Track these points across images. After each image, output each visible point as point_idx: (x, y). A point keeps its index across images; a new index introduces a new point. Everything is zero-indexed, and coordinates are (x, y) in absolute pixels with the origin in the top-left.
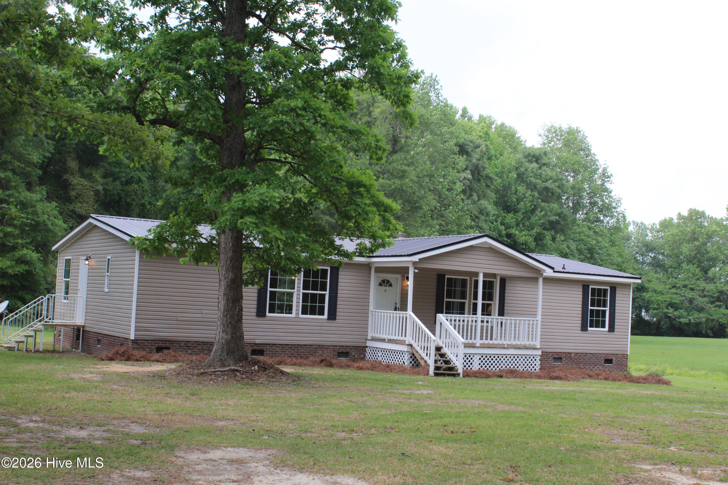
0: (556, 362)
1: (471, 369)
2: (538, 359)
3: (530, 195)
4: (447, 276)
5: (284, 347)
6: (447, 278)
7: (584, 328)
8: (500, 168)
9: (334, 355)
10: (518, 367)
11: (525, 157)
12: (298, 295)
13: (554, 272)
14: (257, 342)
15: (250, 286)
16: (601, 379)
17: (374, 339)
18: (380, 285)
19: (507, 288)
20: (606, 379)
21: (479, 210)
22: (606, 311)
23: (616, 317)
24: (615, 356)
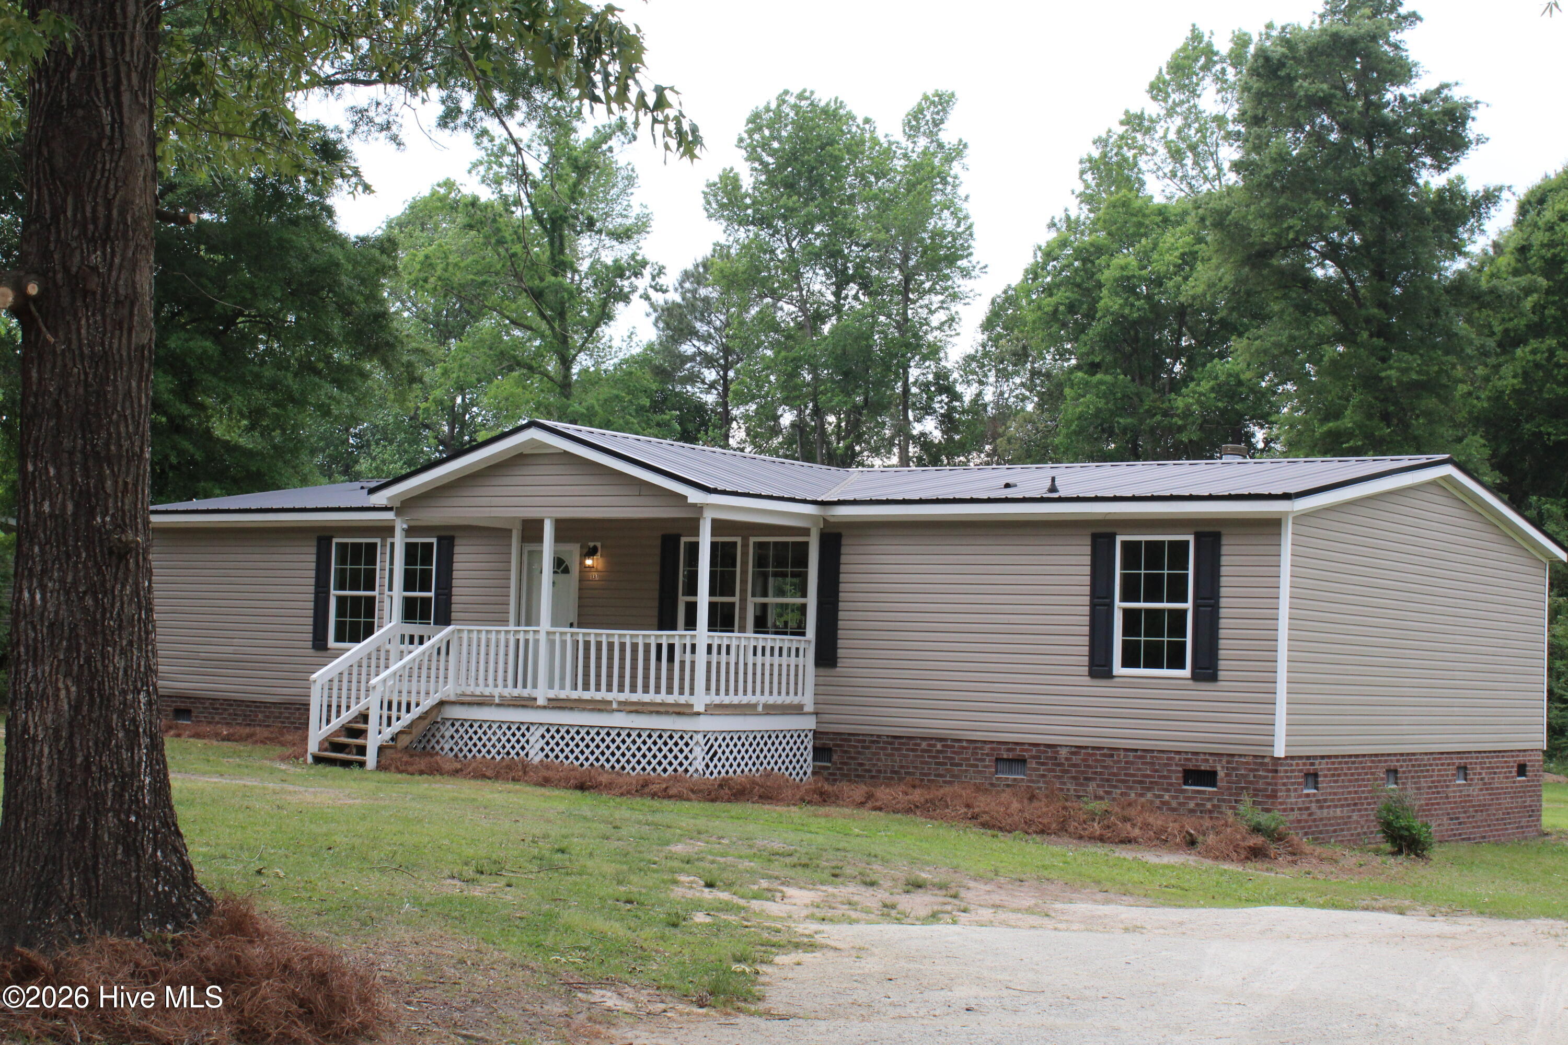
0: (1009, 772)
4: (683, 540)
6: (686, 544)
7: (1100, 667)
12: (381, 601)
19: (843, 559)
22: (1184, 612)
23: (1222, 633)
24: (1225, 759)
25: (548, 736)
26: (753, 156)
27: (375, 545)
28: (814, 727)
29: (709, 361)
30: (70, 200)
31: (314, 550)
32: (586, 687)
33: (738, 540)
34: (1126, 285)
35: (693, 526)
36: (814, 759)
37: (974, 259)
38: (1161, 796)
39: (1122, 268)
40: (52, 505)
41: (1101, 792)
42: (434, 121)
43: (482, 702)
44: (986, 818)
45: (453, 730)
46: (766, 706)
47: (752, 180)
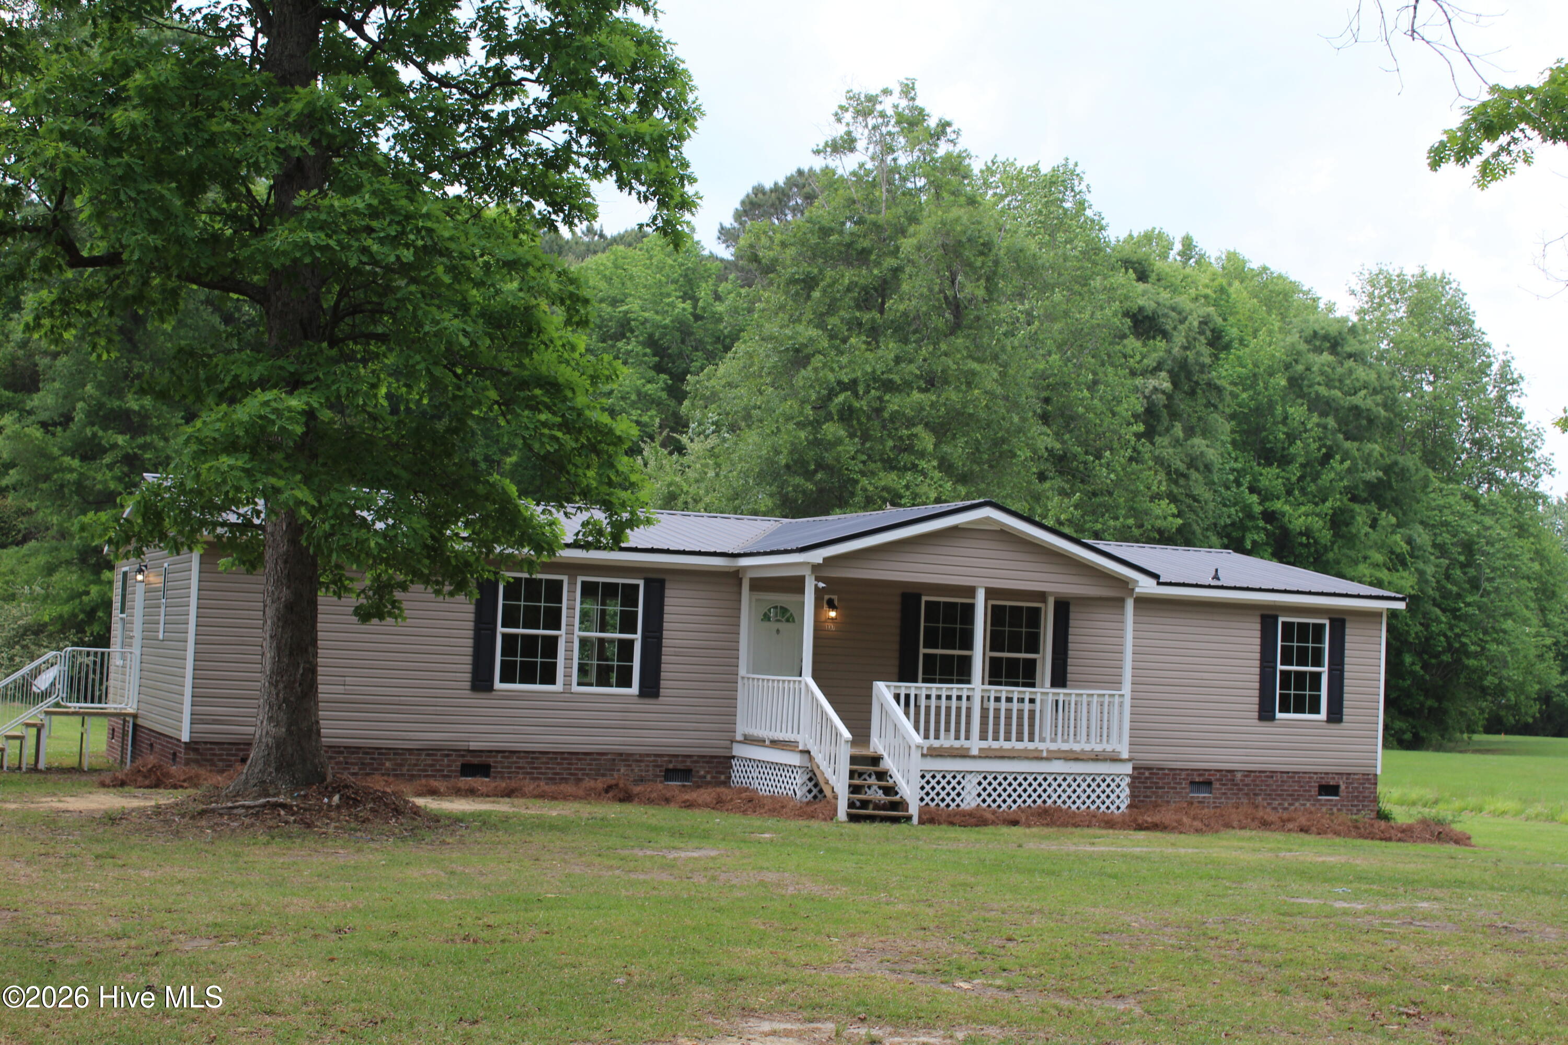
0: (1198, 792)
1: (958, 805)
2: (1123, 784)
3: (1318, 425)
4: (924, 599)
5: (537, 758)
6: (927, 602)
7: (1266, 713)
8: (1250, 366)
9: (657, 776)
10: (1064, 802)
11: (1307, 342)
12: (569, 642)
13: (1159, 584)
14: (473, 746)
15: (375, 621)
16: (1289, 830)
17: (749, 740)
18: (766, 617)
19: (1072, 623)
20: (1304, 830)
21: (1187, 460)
22: (1320, 673)
23: (1345, 689)
24: (1344, 777)
25: (985, 783)
27: (562, 581)
38: (1303, 805)
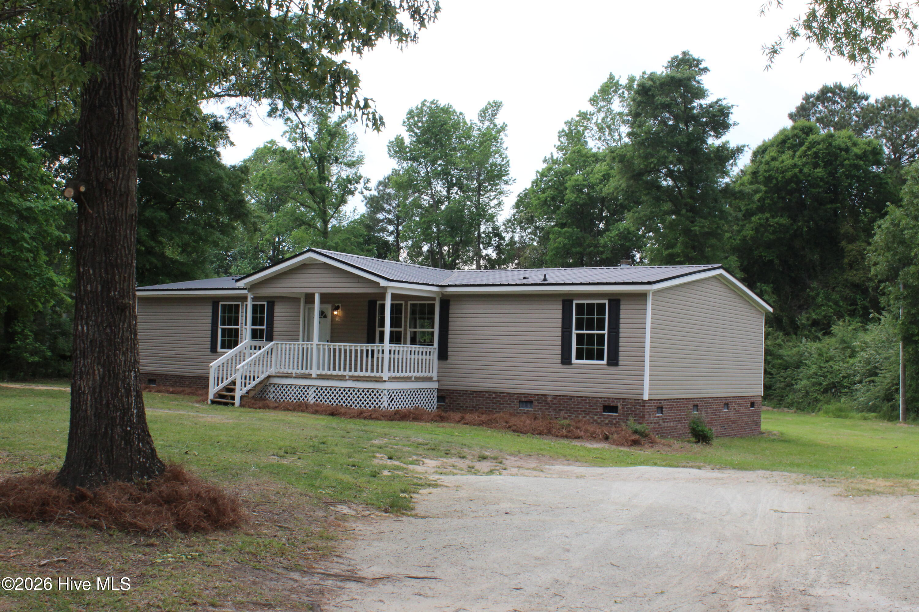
4: (378, 303)
7: (566, 360)
12: (241, 331)
19: (451, 311)
22: (604, 335)
23: (621, 344)
24: (621, 401)
25: (317, 391)
26: (410, 130)
27: (239, 305)
28: (437, 387)
29: (390, 222)
30: (99, 149)
31: (211, 307)
32: (334, 369)
33: (403, 303)
34: (578, 189)
35: (382, 296)
36: (438, 401)
37: (510, 176)
38: (593, 418)
39: (577, 180)
40: (91, 287)
41: (566, 416)
42: (266, 114)
43: (288, 376)
44: (515, 427)
45: (274, 389)
46: (416, 378)
47: (410, 140)
